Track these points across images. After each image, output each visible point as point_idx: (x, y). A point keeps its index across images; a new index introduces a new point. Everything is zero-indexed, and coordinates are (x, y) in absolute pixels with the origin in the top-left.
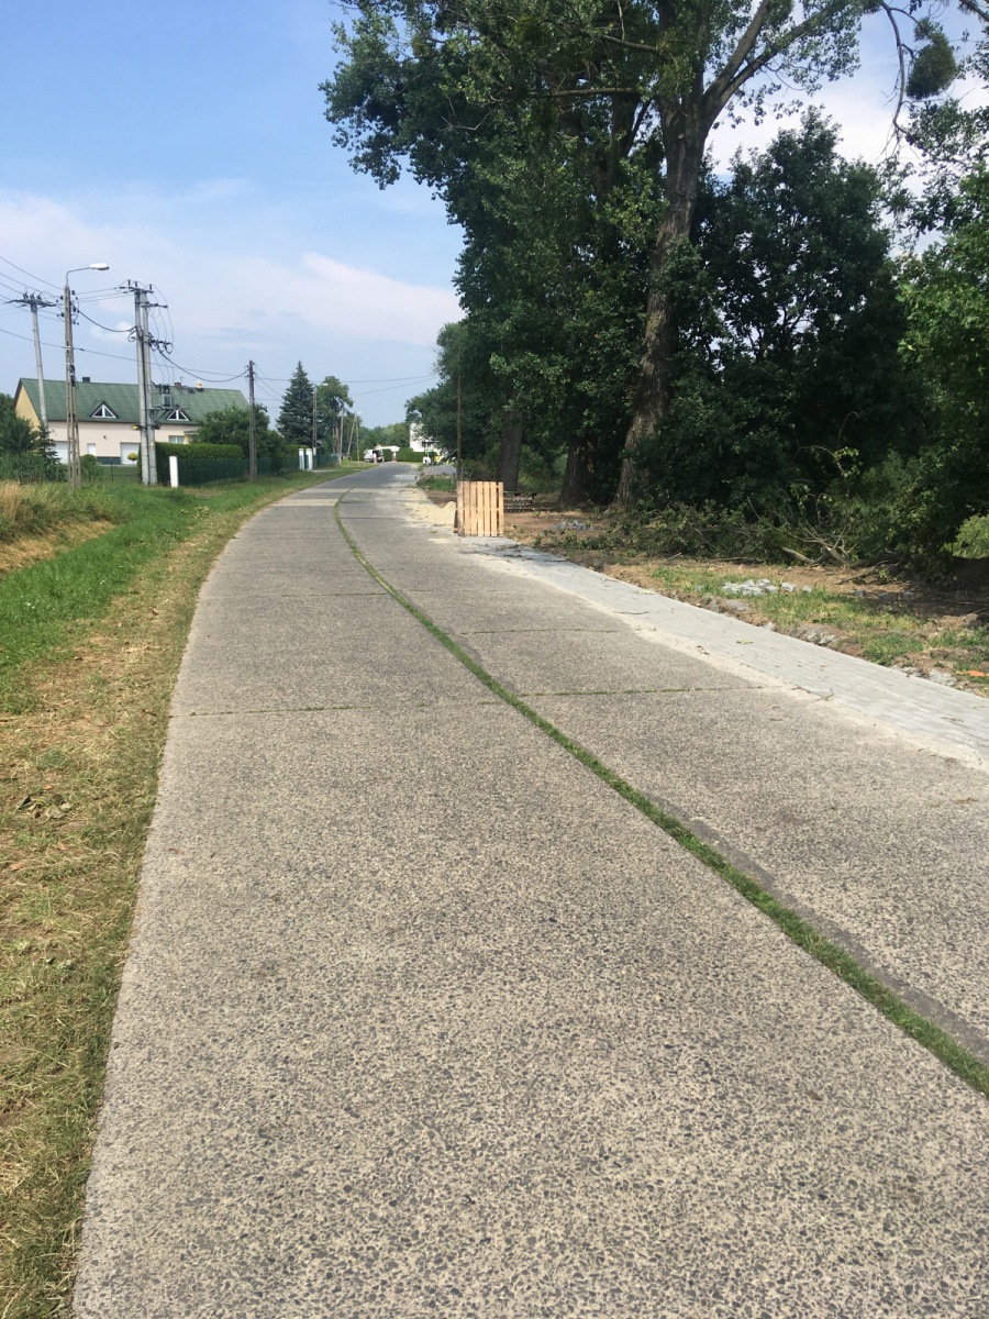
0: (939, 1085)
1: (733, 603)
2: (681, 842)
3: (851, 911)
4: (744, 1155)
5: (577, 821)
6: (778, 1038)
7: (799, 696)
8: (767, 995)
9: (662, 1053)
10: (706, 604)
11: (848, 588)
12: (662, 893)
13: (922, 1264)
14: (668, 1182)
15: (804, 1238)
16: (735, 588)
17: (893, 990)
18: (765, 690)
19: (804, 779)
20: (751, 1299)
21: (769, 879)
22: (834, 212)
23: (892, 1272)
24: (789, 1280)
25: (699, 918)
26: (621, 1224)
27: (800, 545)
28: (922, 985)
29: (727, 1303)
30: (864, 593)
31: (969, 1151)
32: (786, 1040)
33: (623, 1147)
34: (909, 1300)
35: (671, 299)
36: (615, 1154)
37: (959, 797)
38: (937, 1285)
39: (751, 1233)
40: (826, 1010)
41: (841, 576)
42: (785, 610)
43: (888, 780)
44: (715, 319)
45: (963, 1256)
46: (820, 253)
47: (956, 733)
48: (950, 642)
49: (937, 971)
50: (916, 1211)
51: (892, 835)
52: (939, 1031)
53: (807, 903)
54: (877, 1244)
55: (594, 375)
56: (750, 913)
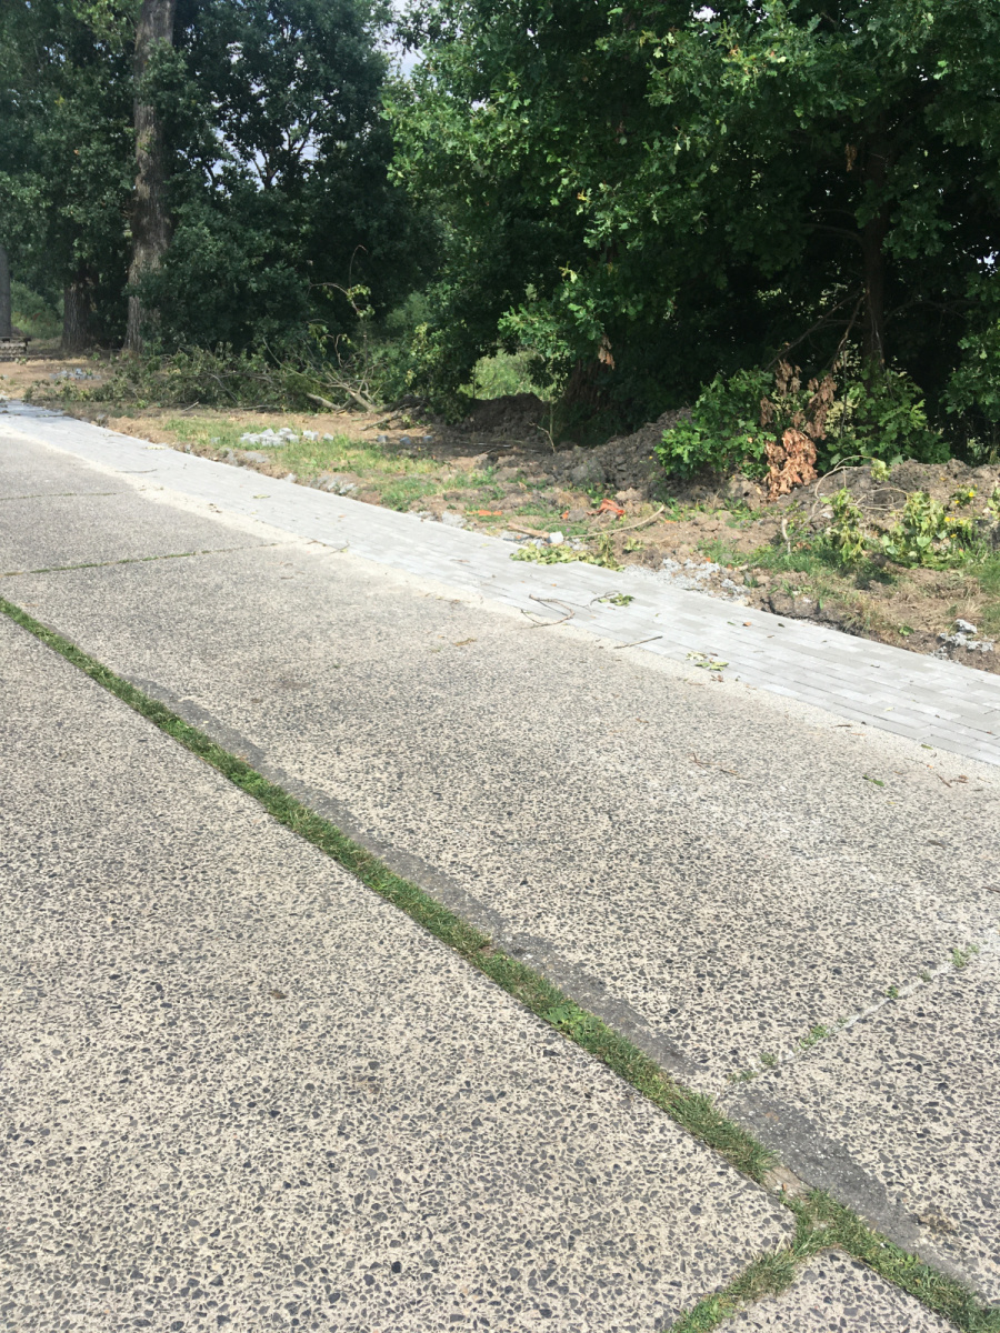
0: (411, 950)
1: (251, 455)
2: (163, 729)
3: (342, 776)
4: (188, 1088)
5: (36, 721)
6: (246, 935)
7: (314, 550)
8: (238, 889)
9: (107, 985)
10: (224, 457)
11: (373, 434)
12: (133, 792)
13: (375, 1164)
14: (92, 1146)
15: (248, 1170)
16: (253, 438)
17: (375, 854)
18: (279, 547)
19: (309, 639)
20: (177, 1266)
21: (259, 755)
22: (328, 26)
23: (343, 1183)
24: (224, 1229)
25: (174, 814)
26: (25, 1218)
27: (325, 391)
28: (405, 843)
29: (147, 1280)
30: (387, 438)
31: (435, 1017)
32: (255, 936)
33: (40, 1118)
34: (359, 1212)
35: (159, 112)
36: (28, 1129)
37: (460, 639)
38: (391, 1184)
39: (186, 1182)
40: (302, 891)
41: (367, 422)
42: (306, 460)
43: (393, 630)
44: (211, 139)
45: (419, 1142)
46: (317, 72)
47: (463, 573)
48: (462, 483)
49: (422, 825)
50: (375, 1101)
51: (391, 688)
52: (417, 889)
53: (297, 775)
54: (330, 1154)
55: (80, 197)
56: (234, 797)
